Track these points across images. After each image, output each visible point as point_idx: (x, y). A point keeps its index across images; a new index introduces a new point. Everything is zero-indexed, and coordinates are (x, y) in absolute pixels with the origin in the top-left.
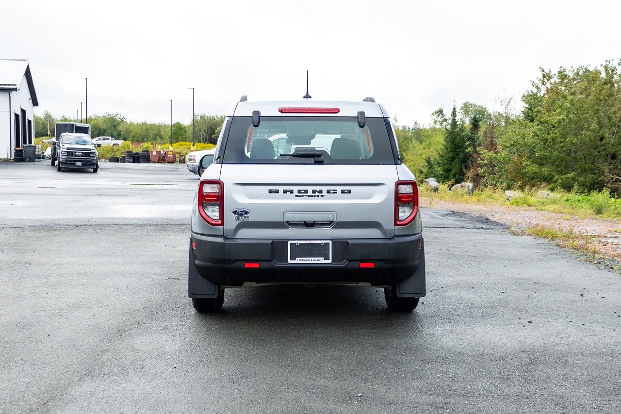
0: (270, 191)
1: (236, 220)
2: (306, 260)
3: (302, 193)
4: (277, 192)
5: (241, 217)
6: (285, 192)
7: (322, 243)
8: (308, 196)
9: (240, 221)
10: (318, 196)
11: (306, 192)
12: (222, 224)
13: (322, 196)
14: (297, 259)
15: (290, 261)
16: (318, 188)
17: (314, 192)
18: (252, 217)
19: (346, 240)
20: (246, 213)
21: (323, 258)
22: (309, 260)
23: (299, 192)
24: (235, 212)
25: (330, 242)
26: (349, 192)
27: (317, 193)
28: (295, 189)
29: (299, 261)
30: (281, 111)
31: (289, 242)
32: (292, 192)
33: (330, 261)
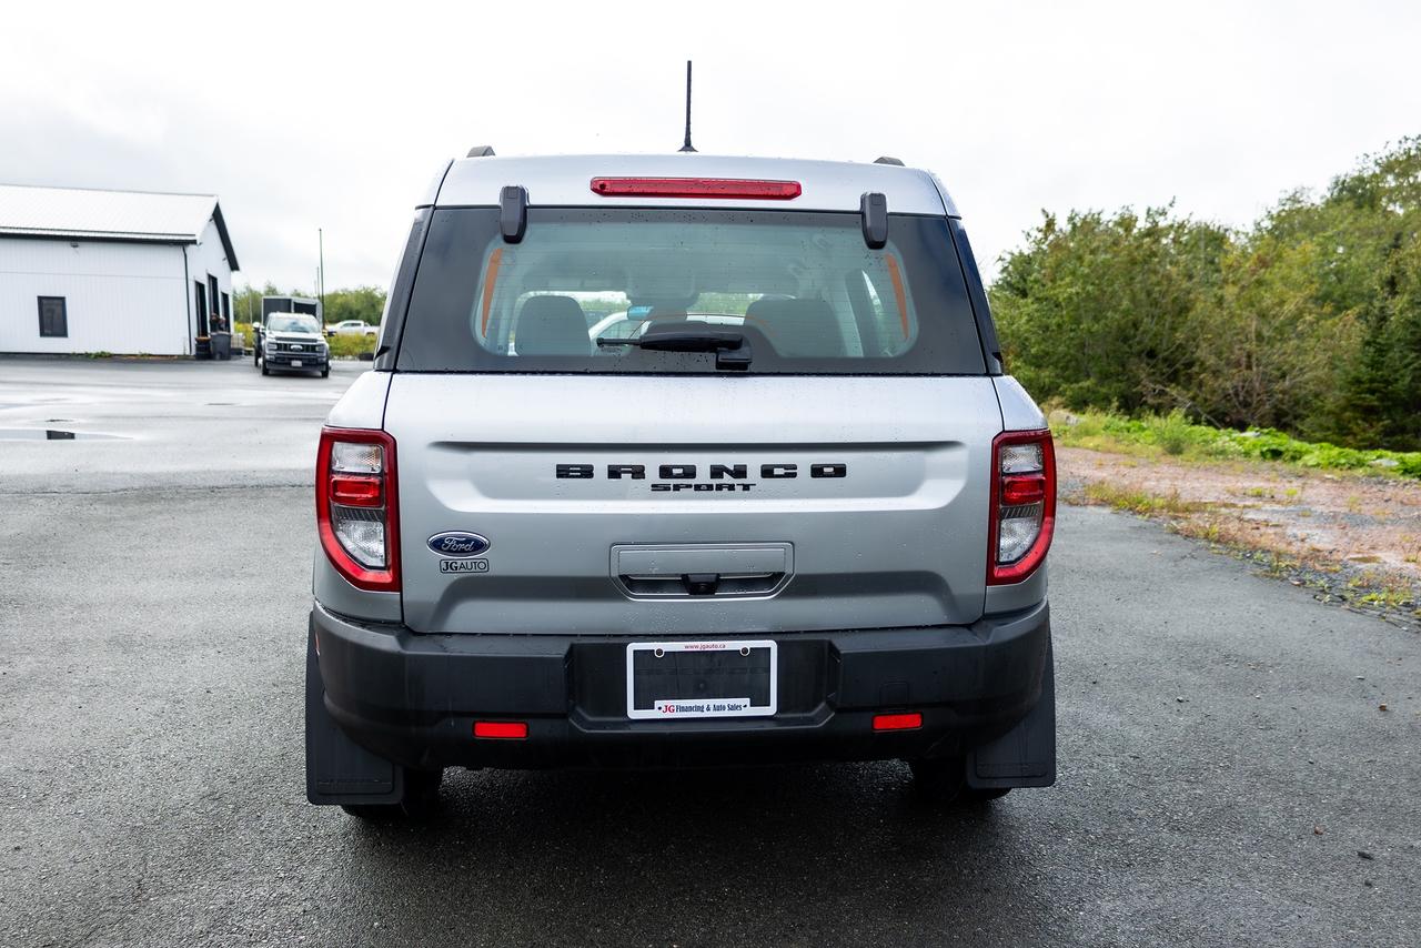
0: (563, 472)
1: (444, 571)
2: (690, 709)
3: (674, 479)
4: (587, 472)
5: (459, 560)
6: (614, 473)
7: (745, 650)
8: (698, 487)
9: (455, 577)
10: (731, 487)
11: (690, 472)
12: (397, 585)
13: (746, 487)
14: (658, 703)
15: (633, 714)
16: (730, 460)
17: (717, 472)
18: (498, 563)
19: (826, 637)
20: (479, 546)
21: (747, 701)
22: (700, 709)
23: (665, 472)
24: (438, 545)
25: (772, 644)
26: (840, 471)
27: (729, 479)
28: (652, 462)
29: (663, 709)
30: (601, 188)
31: (632, 647)
32: (638, 472)
33: (771, 710)
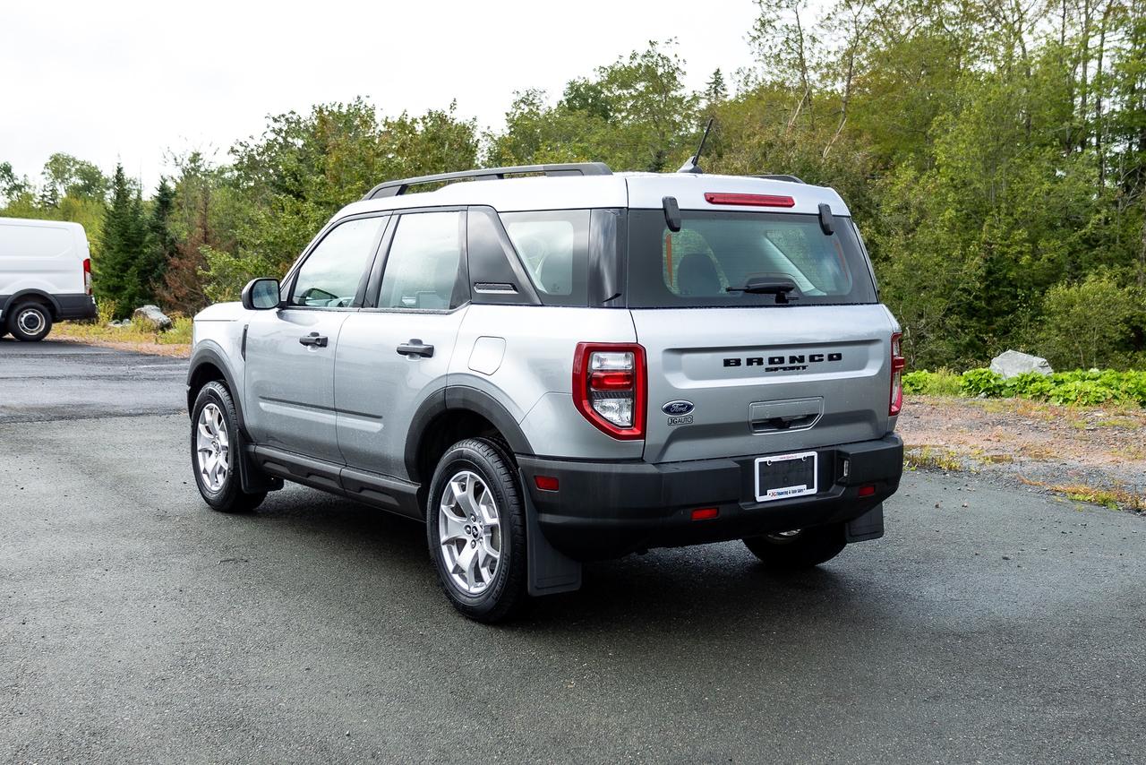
0: (727, 363)
1: (670, 424)
2: (782, 493)
3: (776, 365)
4: (738, 362)
5: (678, 417)
6: (750, 362)
7: (804, 458)
8: (785, 369)
9: (676, 427)
10: (798, 368)
11: (782, 360)
12: (643, 436)
13: (804, 367)
14: (769, 492)
15: (759, 499)
16: (797, 353)
17: (793, 359)
18: (697, 417)
19: (835, 448)
20: (689, 408)
21: (805, 486)
22: (786, 493)
23: (771, 361)
24: (668, 410)
25: (814, 454)
26: (839, 357)
27: (797, 364)
28: (766, 355)
29: (773, 495)
30: (711, 200)
31: (757, 461)
32: (760, 361)
33: (814, 491)
